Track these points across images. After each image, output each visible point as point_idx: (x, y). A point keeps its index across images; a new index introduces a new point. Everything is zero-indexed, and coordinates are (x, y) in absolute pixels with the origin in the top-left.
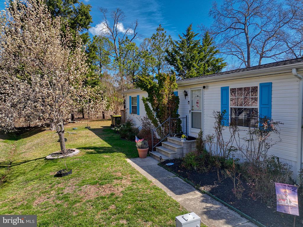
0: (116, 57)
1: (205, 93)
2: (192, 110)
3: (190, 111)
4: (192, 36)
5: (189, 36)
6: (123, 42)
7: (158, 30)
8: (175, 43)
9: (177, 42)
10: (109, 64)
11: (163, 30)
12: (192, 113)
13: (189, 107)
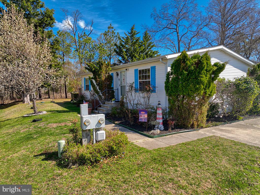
0: (76, 48)
1: (127, 73)
2: (121, 84)
3: (120, 85)
4: (134, 34)
5: (132, 34)
6: (82, 36)
7: (109, 28)
8: (122, 38)
9: (123, 38)
10: (70, 54)
11: (113, 28)
12: (121, 86)
13: (119, 83)
